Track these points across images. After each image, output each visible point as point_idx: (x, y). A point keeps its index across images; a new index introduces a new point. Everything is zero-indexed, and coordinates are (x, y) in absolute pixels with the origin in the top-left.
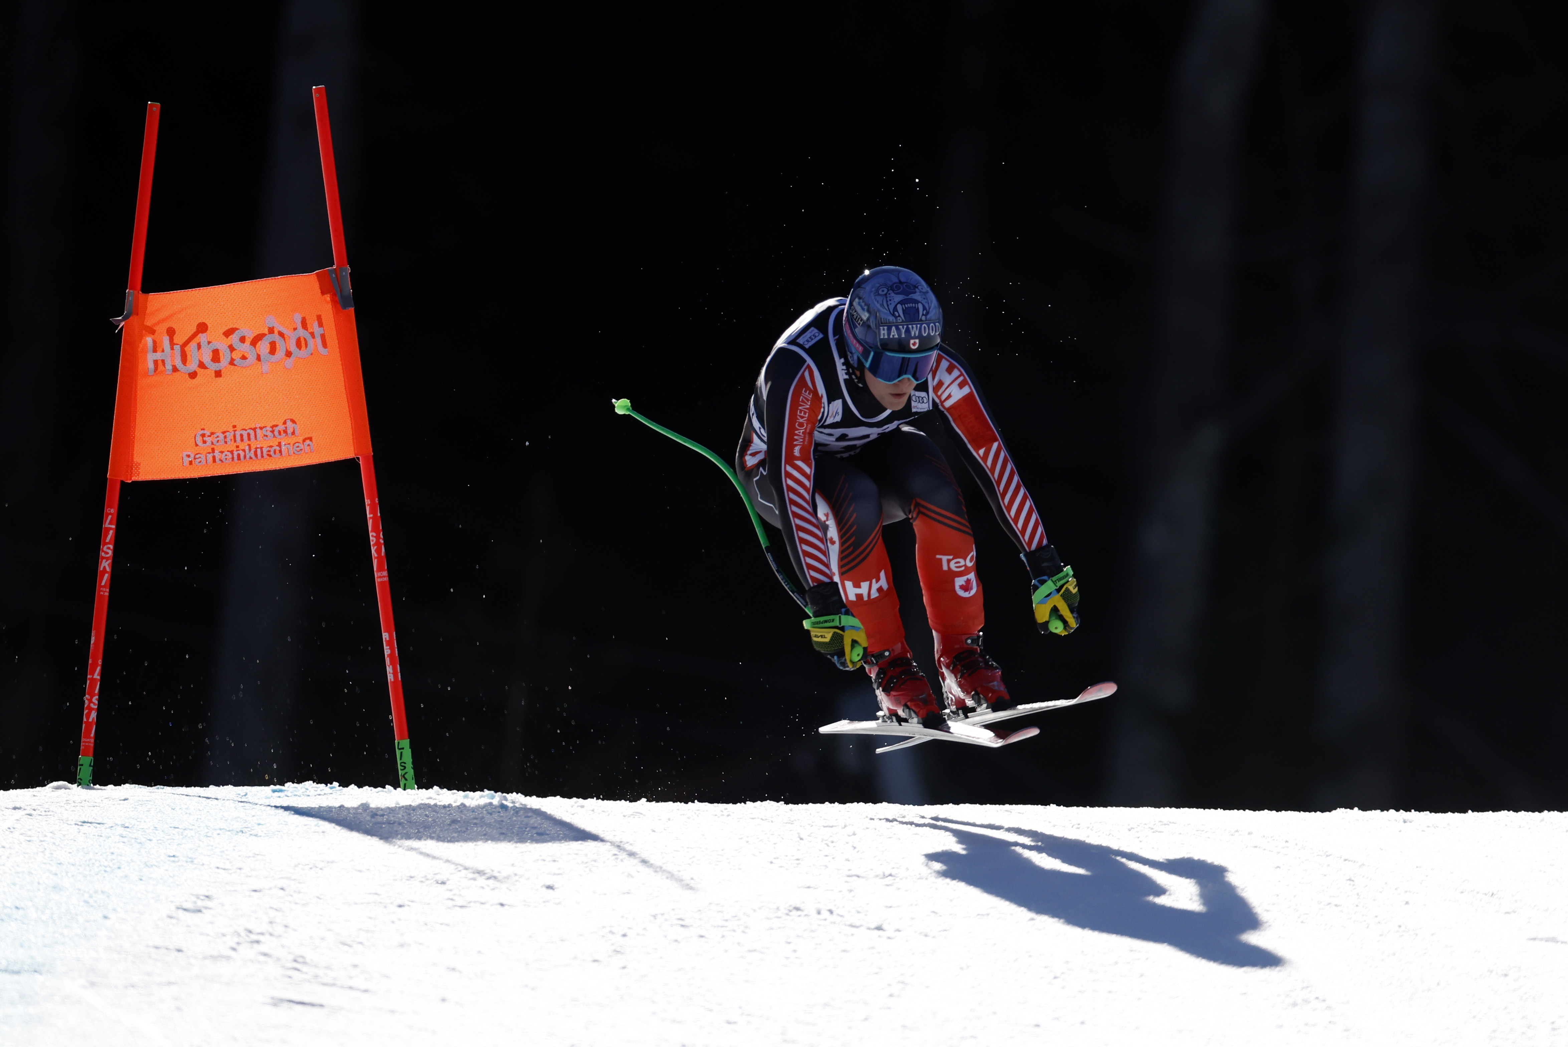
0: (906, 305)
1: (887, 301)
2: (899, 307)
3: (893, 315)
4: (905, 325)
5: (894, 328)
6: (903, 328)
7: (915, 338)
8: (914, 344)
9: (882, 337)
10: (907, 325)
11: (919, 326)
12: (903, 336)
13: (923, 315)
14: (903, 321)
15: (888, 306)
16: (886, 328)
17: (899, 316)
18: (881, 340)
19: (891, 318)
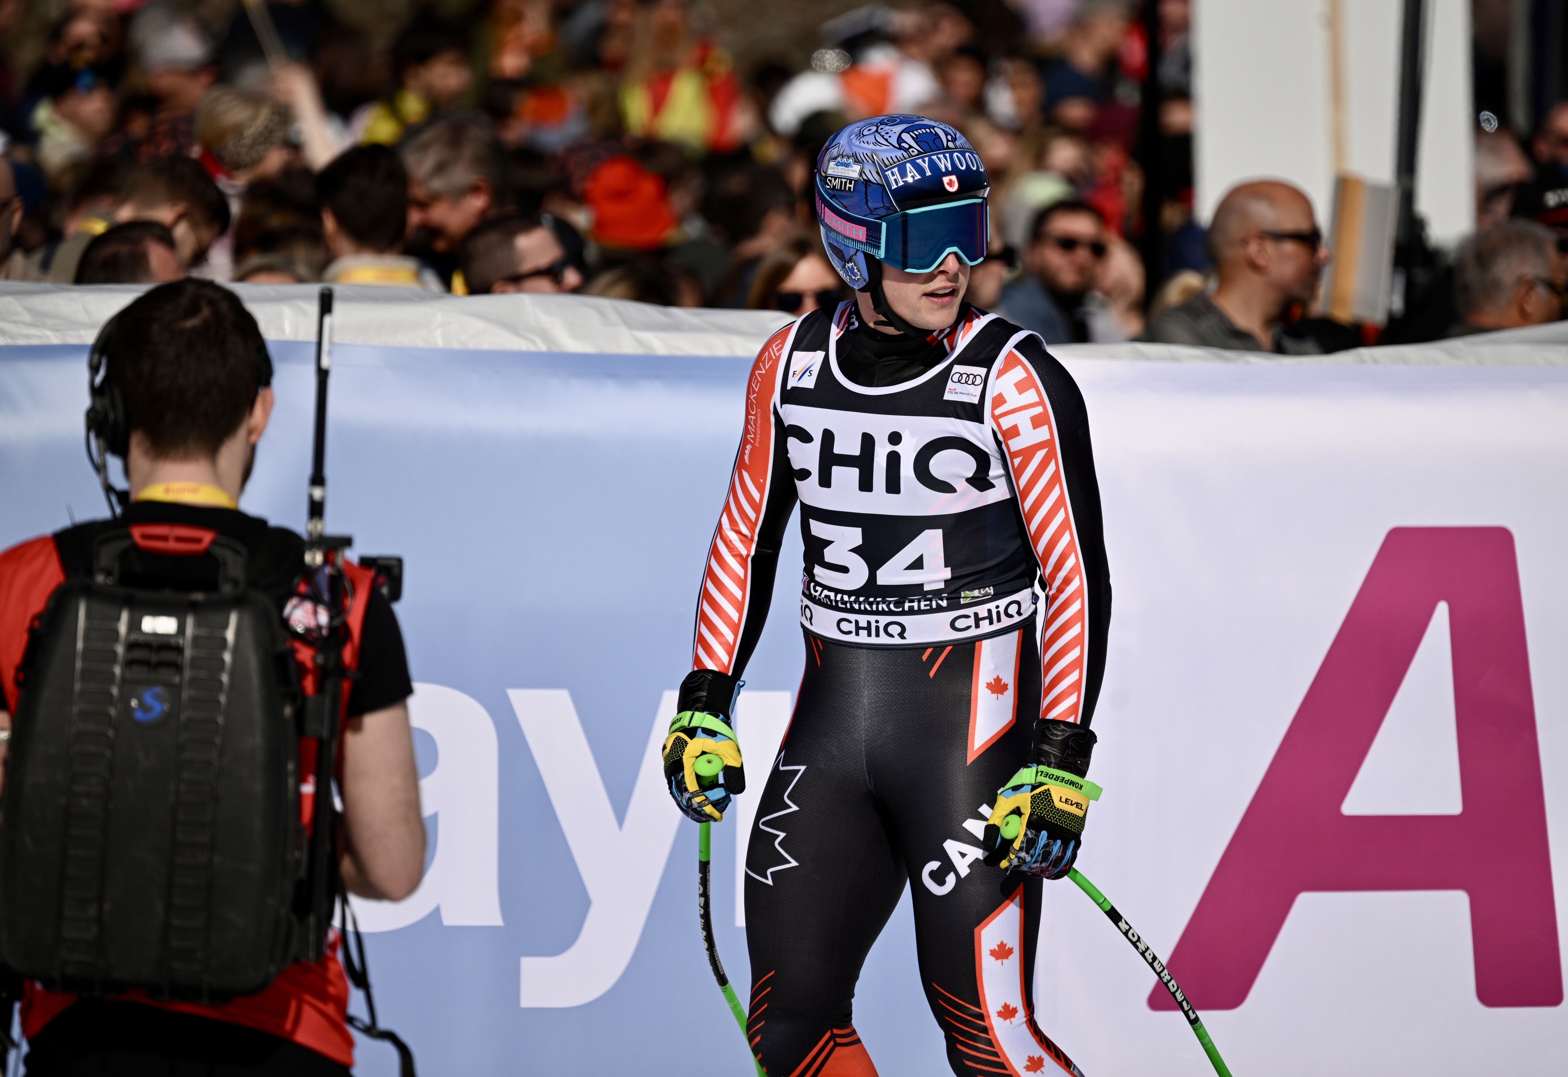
0: (916, 132)
1: (883, 136)
2: (905, 136)
3: (901, 148)
4: (926, 156)
5: (908, 165)
6: (924, 161)
7: (947, 173)
8: (951, 183)
9: (894, 186)
10: (929, 156)
11: (947, 155)
12: (928, 173)
13: (948, 141)
14: (919, 153)
15: (886, 140)
16: (895, 170)
17: (911, 147)
18: (894, 192)
19: (899, 153)
